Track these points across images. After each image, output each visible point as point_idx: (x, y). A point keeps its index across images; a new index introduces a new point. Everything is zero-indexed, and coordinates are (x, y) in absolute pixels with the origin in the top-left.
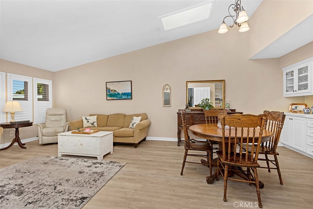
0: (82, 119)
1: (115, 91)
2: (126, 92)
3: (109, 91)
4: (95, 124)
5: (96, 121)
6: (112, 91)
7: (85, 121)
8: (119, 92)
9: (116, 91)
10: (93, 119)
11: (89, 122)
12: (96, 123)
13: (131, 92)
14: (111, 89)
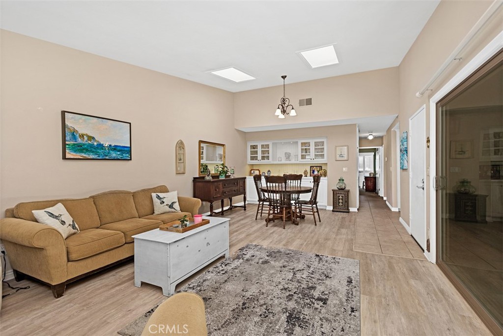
1: (91, 138)
2: (119, 145)
3: (73, 134)
6: (82, 136)
8: (102, 143)
9: (93, 138)
13: (129, 146)
14: (81, 131)
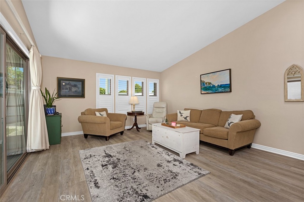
0: (176, 113)
2: (223, 84)
3: (204, 84)
4: (188, 119)
5: (189, 115)
6: (206, 83)
7: (179, 115)
8: (214, 85)
9: (211, 83)
10: (187, 113)
11: (183, 116)
12: (189, 117)
13: (229, 83)
14: (206, 81)
